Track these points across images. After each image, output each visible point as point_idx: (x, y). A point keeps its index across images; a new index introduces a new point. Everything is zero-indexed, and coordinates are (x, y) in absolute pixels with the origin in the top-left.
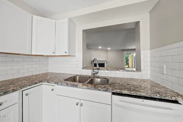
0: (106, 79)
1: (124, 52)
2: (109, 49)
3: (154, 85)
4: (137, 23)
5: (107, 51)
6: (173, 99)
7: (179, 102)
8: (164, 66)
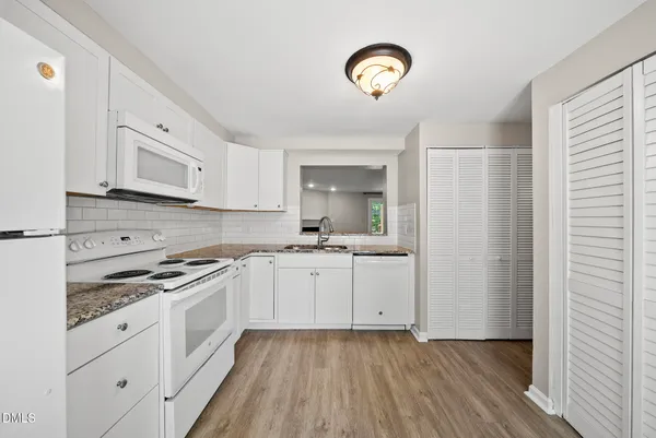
0: (339, 246)
1: (370, 199)
2: (333, 189)
4: (384, 168)
5: (327, 193)
7: (408, 254)
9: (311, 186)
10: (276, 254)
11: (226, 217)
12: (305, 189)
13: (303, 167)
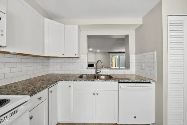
0: (108, 75)
1: (110, 55)
2: (98, 51)
3: (138, 77)
4: (127, 36)
5: (96, 53)
6: (149, 81)
7: (151, 82)
8: (143, 65)
9: (91, 49)
10: (73, 82)
11: (51, 61)
12: (89, 51)
13: (88, 36)
